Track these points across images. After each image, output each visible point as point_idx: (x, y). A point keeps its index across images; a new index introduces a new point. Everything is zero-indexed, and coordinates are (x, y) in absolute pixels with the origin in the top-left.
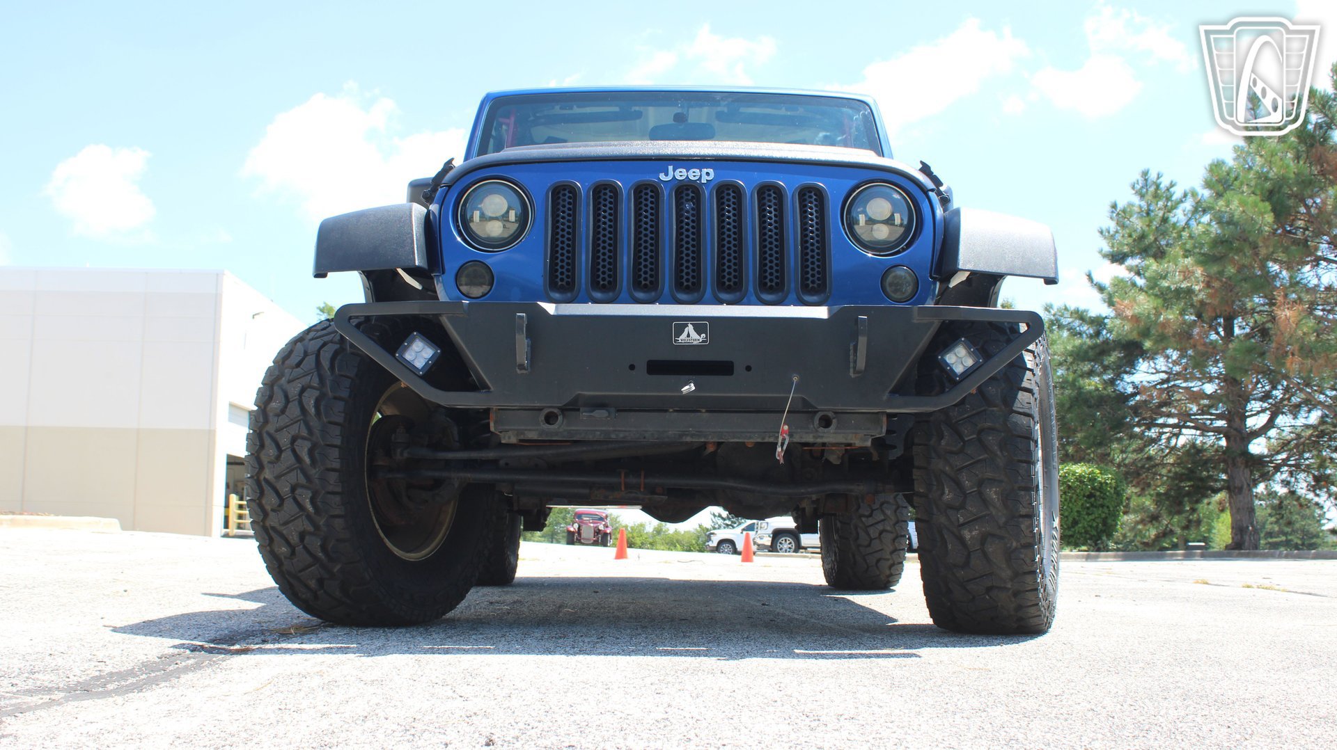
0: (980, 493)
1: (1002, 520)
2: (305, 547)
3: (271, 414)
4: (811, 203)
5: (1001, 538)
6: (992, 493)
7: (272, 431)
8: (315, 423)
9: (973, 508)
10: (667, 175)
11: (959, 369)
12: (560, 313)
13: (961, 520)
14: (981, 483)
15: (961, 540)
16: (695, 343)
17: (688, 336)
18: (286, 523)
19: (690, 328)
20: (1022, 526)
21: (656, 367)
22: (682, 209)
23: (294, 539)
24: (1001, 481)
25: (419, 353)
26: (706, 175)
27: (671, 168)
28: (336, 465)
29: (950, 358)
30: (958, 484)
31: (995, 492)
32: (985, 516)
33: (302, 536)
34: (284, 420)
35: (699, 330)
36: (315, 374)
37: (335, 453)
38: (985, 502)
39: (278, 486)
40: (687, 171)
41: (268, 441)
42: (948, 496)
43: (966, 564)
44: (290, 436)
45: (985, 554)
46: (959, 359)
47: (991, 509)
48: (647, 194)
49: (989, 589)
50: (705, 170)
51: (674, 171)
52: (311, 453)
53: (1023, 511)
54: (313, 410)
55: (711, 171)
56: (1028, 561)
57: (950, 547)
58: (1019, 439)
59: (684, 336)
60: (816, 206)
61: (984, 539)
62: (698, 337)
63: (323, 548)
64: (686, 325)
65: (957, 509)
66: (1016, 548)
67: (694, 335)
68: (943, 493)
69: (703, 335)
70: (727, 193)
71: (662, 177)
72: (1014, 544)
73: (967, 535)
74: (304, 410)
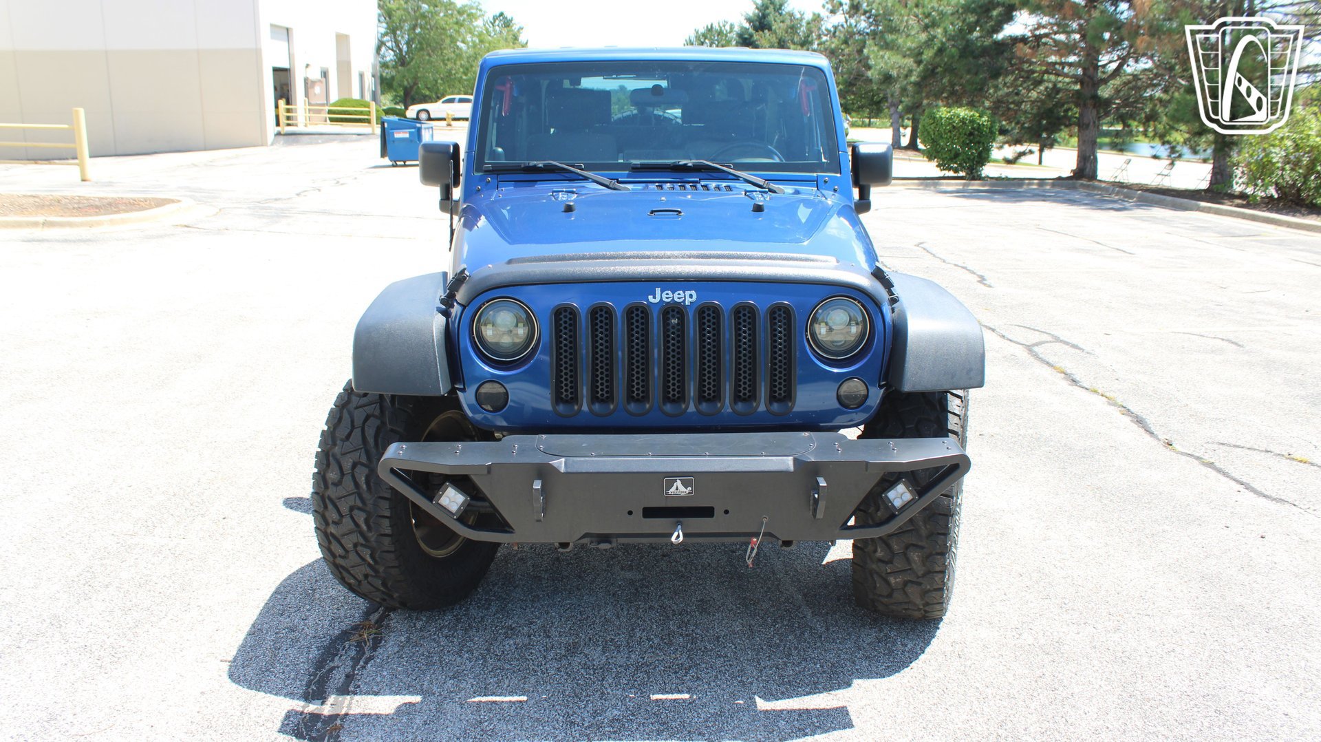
0: (905, 554)
1: (920, 573)
2: (368, 582)
3: (330, 482)
4: (780, 321)
5: (920, 584)
6: (915, 556)
7: (333, 497)
8: (366, 495)
9: (899, 564)
10: (655, 298)
11: (898, 503)
12: (569, 470)
13: (889, 571)
14: (907, 547)
15: (888, 583)
16: (683, 494)
17: (677, 489)
18: (353, 567)
19: (679, 483)
20: (936, 578)
21: (649, 513)
22: (668, 324)
23: (361, 577)
24: (922, 548)
25: (452, 499)
26: (688, 297)
27: (658, 290)
28: (388, 531)
29: (891, 495)
30: (888, 546)
31: (917, 556)
32: (907, 570)
33: (366, 576)
34: (341, 491)
35: (685, 484)
36: (363, 450)
37: (386, 522)
38: (908, 560)
39: (343, 541)
40: (673, 293)
41: (330, 506)
42: (880, 553)
43: (890, 596)
44: (348, 506)
45: (905, 593)
46: (899, 495)
47: (913, 565)
48: (637, 315)
49: (906, 609)
50: (688, 293)
51: (662, 292)
52: (367, 522)
53: (938, 569)
54: (364, 486)
55: (693, 292)
56: (938, 598)
57: (878, 585)
58: (940, 517)
59: (673, 489)
60: (785, 324)
61: (906, 583)
62: (685, 490)
63: (384, 584)
64: (676, 481)
65: (886, 563)
66: (929, 591)
67: (682, 488)
68: (875, 551)
69: (689, 488)
70: (708, 314)
71: (651, 298)
72: (928, 587)
73: (892, 580)
74: (357, 485)
